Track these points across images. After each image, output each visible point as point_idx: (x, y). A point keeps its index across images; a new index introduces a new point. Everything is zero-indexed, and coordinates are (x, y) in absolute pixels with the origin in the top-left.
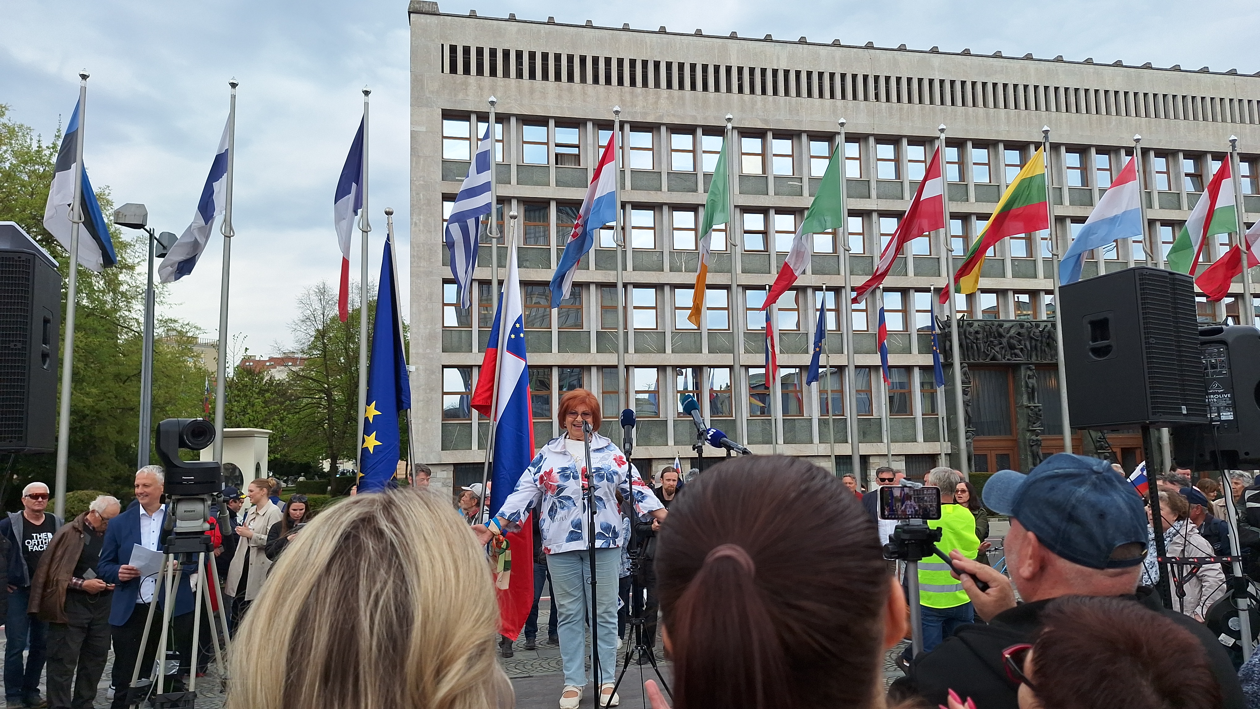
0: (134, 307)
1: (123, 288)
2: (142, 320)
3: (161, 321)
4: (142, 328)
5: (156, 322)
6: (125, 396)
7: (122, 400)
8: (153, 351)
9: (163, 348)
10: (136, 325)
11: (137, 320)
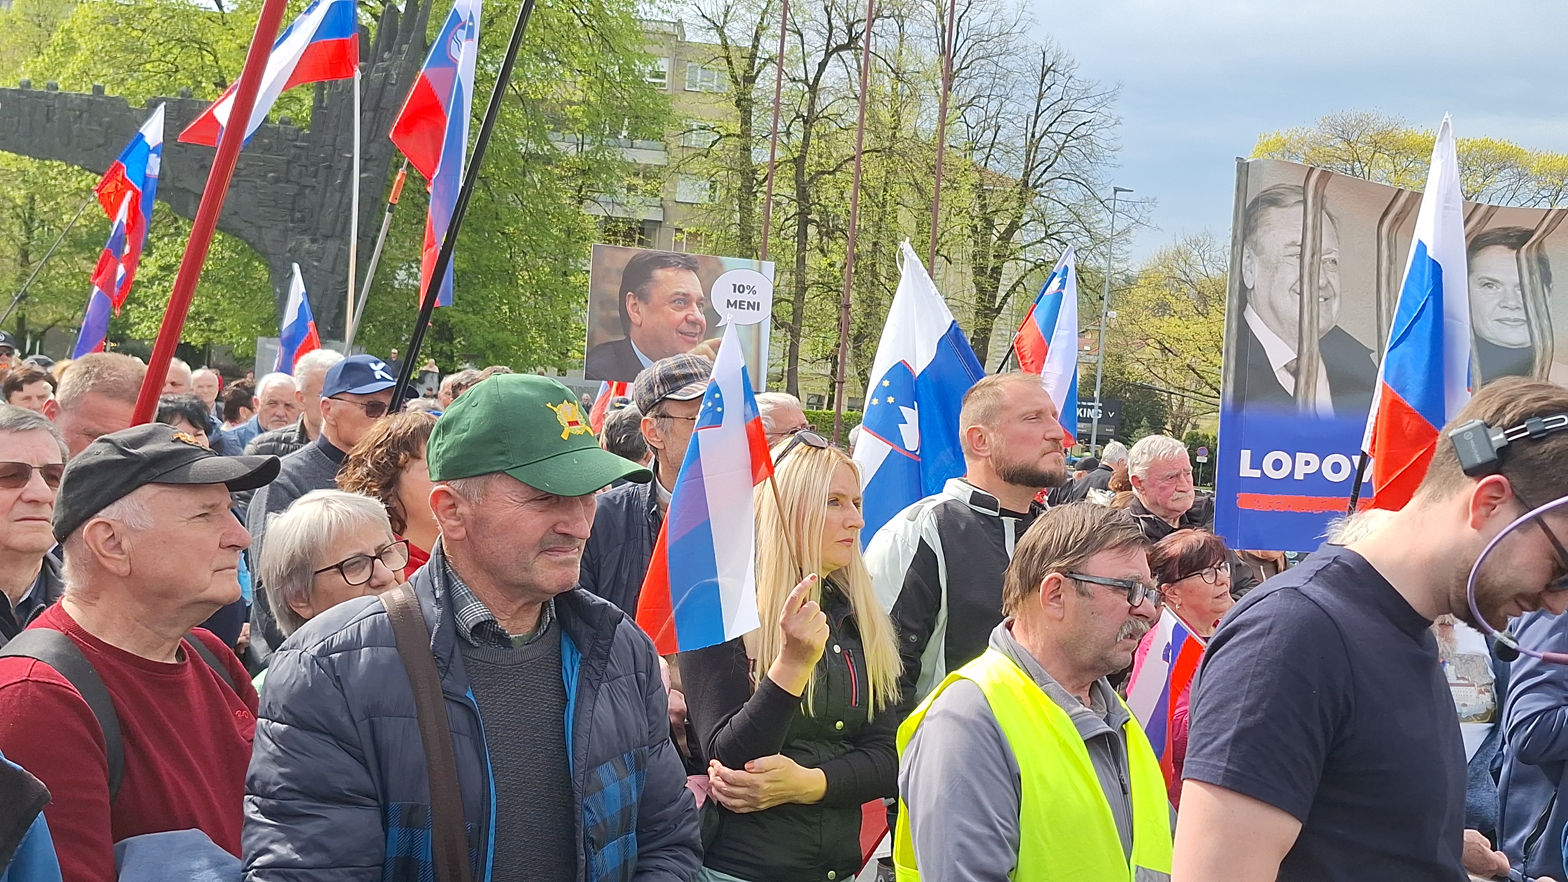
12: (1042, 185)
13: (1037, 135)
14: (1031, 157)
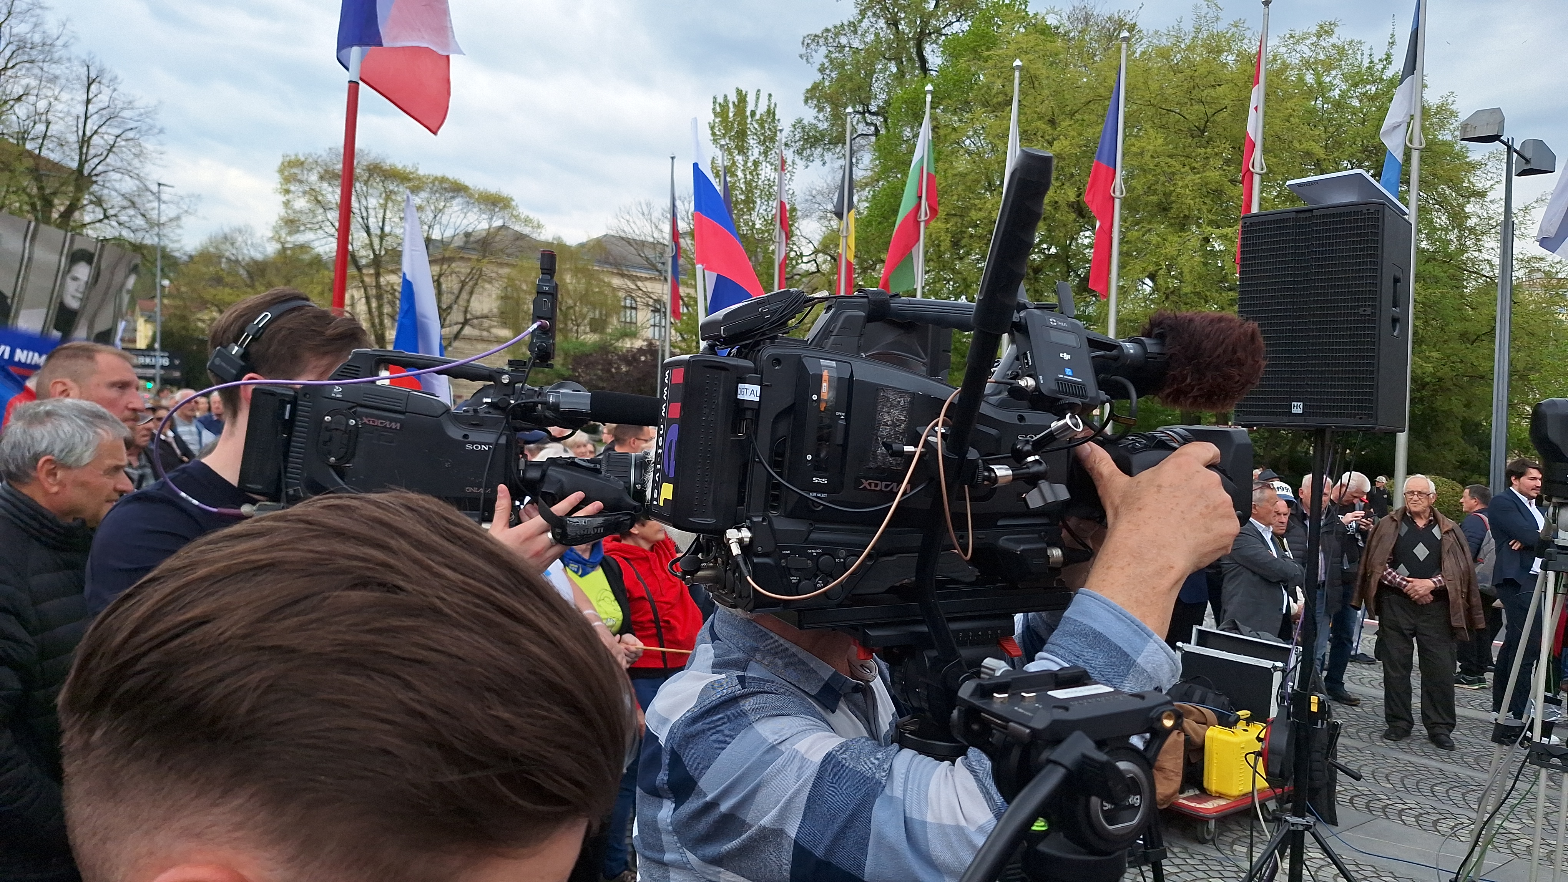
0: (1485, 245)
1: (1471, 223)
2: (1496, 261)
3: (1522, 260)
4: (1496, 271)
5: (1514, 262)
6: (1474, 360)
8: (1512, 300)
9: (1524, 296)
10: (1488, 268)
11: (1489, 262)
12: (96, 175)
13: (88, 133)
14: (85, 150)
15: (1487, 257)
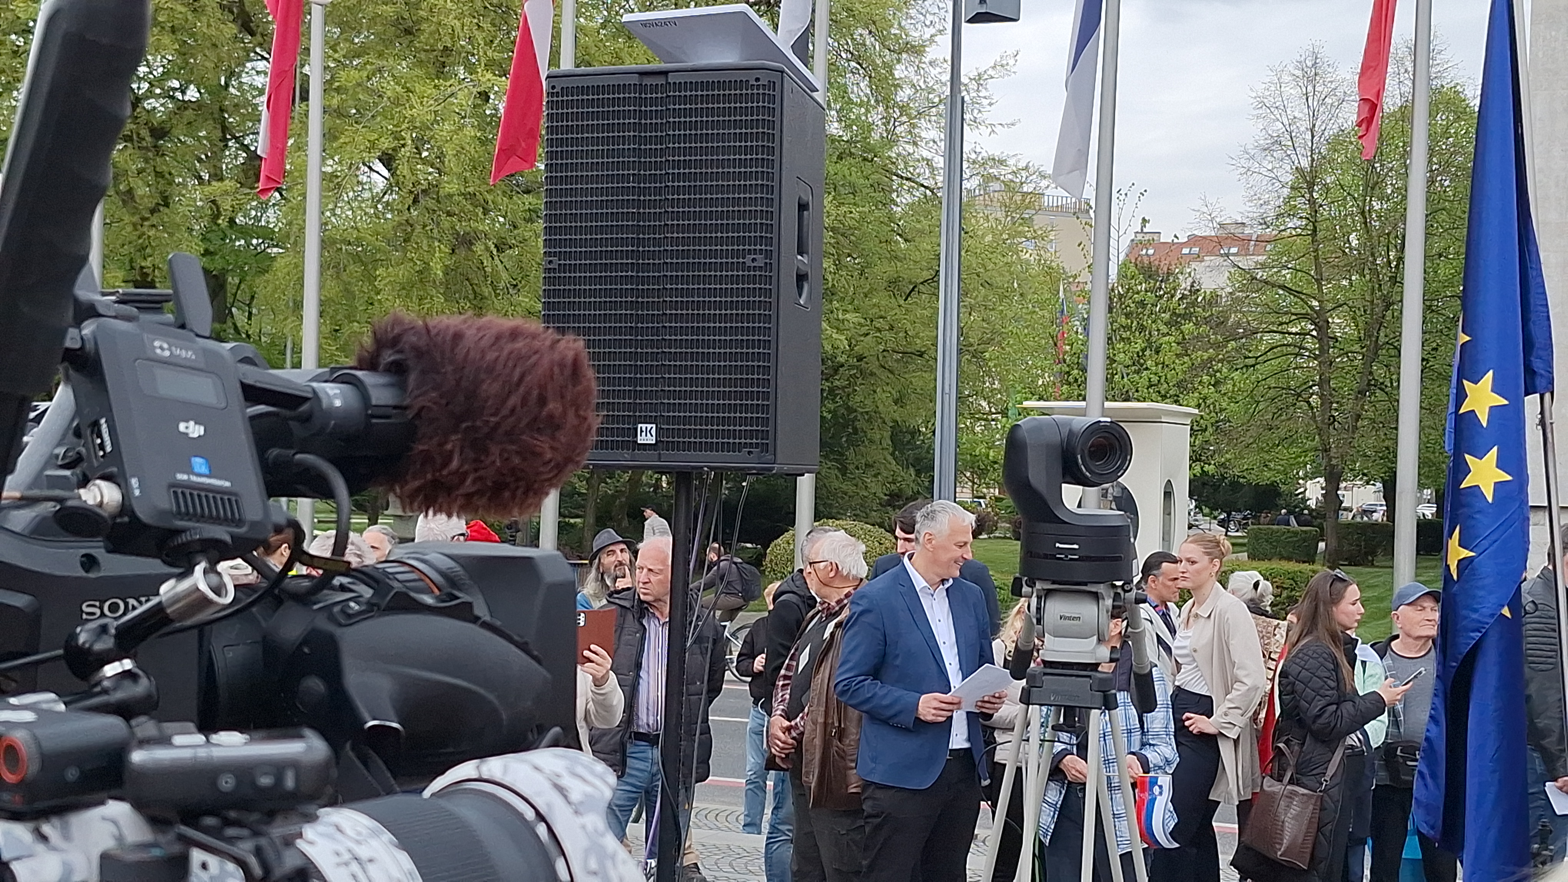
0: (923, 134)
2: (940, 162)
4: (940, 179)
6: (909, 326)
7: (902, 334)
9: (978, 221)
10: (928, 174)
11: (929, 162)
15: (926, 154)
